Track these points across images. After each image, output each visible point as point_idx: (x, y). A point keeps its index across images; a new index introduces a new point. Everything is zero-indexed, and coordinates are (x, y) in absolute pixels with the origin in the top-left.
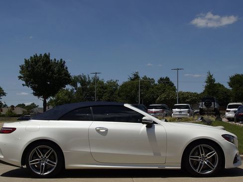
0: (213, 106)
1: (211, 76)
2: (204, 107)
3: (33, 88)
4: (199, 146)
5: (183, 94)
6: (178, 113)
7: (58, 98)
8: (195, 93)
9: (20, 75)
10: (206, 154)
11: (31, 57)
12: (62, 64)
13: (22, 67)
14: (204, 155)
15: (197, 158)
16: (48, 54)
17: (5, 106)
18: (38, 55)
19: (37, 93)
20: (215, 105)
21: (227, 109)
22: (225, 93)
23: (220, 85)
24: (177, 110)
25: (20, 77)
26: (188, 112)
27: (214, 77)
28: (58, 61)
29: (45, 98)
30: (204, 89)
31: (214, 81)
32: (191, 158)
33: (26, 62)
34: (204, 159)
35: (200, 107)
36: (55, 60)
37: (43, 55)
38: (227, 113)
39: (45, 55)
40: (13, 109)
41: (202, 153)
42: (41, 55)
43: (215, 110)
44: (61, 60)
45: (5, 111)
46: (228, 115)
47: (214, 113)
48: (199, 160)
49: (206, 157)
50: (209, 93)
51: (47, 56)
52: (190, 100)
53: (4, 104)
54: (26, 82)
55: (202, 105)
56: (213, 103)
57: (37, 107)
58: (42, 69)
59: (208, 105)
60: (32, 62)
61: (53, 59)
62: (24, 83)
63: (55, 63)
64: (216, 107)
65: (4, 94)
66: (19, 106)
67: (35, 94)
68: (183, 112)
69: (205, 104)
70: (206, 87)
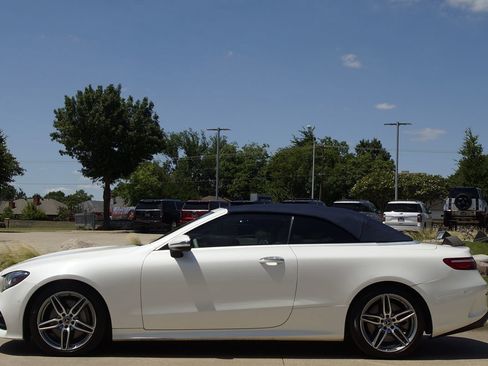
0: (473, 206)
1: (473, 140)
2: (455, 209)
3: (83, 160)
5: (409, 177)
6: (396, 221)
7: (137, 181)
8: (437, 177)
9: (54, 130)
11: (80, 93)
12: (146, 110)
13: (59, 114)
16: (116, 87)
17: (22, 195)
18: (95, 88)
19: (91, 172)
20: (478, 205)
24: (393, 213)
25: (55, 136)
26: (419, 220)
27: (479, 142)
28: (138, 102)
29: (109, 181)
30: (457, 168)
31: (480, 149)
33: (69, 102)
35: (446, 208)
36: (131, 99)
37: (104, 88)
39: (111, 88)
40: (39, 204)
42: (100, 87)
43: (479, 216)
44: (145, 100)
45: (20, 207)
47: (477, 222)
50: (468, 178)
51: (113, 92)
52: (423, 193)
53: (19, 191)
54: (68, 145)
55: (450, 205)
56: (474, 200)
58: (103, 118)
59: (463, 205)
60: (81, 103)
61: (127, 98)
62: (63, 148)
63: (130, 105)
64: (480, 209)
65: (19, 171)
66: (52, 195)
67: (86, 173)
68: (407, 218)
69: (456, 203)
70: (463, 163)
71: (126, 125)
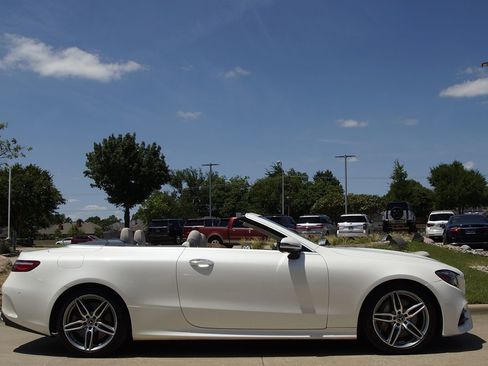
0: (405, 217)
1: (400, 168)
2: (391, 219)
3: (109, 191)
4: (392, 294)
5: (355, 198)
6: (347, 230)
7: (152, 207)
8: (375, 196)
9: (86, 169)
10: (405, 308)
11: (105, 140)
12: (155, 152)
13: (90, 157)
14: (401, 310)
15: (389, 318)
16: (132, 135)
17: (69, 220)
18: (116, 136)
19: (115, 199)
20: (408, 216)
21: (429, 222)
22: (424, 195)
23: (414, 183)
24: (346, 224)
25: (87, 173)
26: (365, 227)
27: (404, 170)
28: (149, 146)
29: (128, 206)
30: (389, 189)
31: (405, 175)
32: (376, 317)
33: (97, 147)
34: (402, 319)
35: (384, 218)
36: (143, 143)
37: (123, 136)
38: (428, 229)
39: (128, 136)
40: (80, 226)
41: (398, 308)
42: (120, 135)
43: (409, 223)
44: (155, 144)
45: (67, 228)
46: (430, 231)
48: (392, 320)
49: (406, 316)
50: (398, 196)
51: (130, 139)
52: (367, 208)
54: (97, 179)
55: (387, 216)
56: (405, 212)
57: (118, 221)
58: (122, 158)
59: (397, 215)
60: (106, 147)
61: (140, 143)
62: (93, 182)
63: (143, 149)
64: (410, 218)
65: (63, 201)
66: (91, 220)
67: (111, 201)
68: (356, 227)
69: (391, 214)
70: (392, 186)
71: (140, 164)
